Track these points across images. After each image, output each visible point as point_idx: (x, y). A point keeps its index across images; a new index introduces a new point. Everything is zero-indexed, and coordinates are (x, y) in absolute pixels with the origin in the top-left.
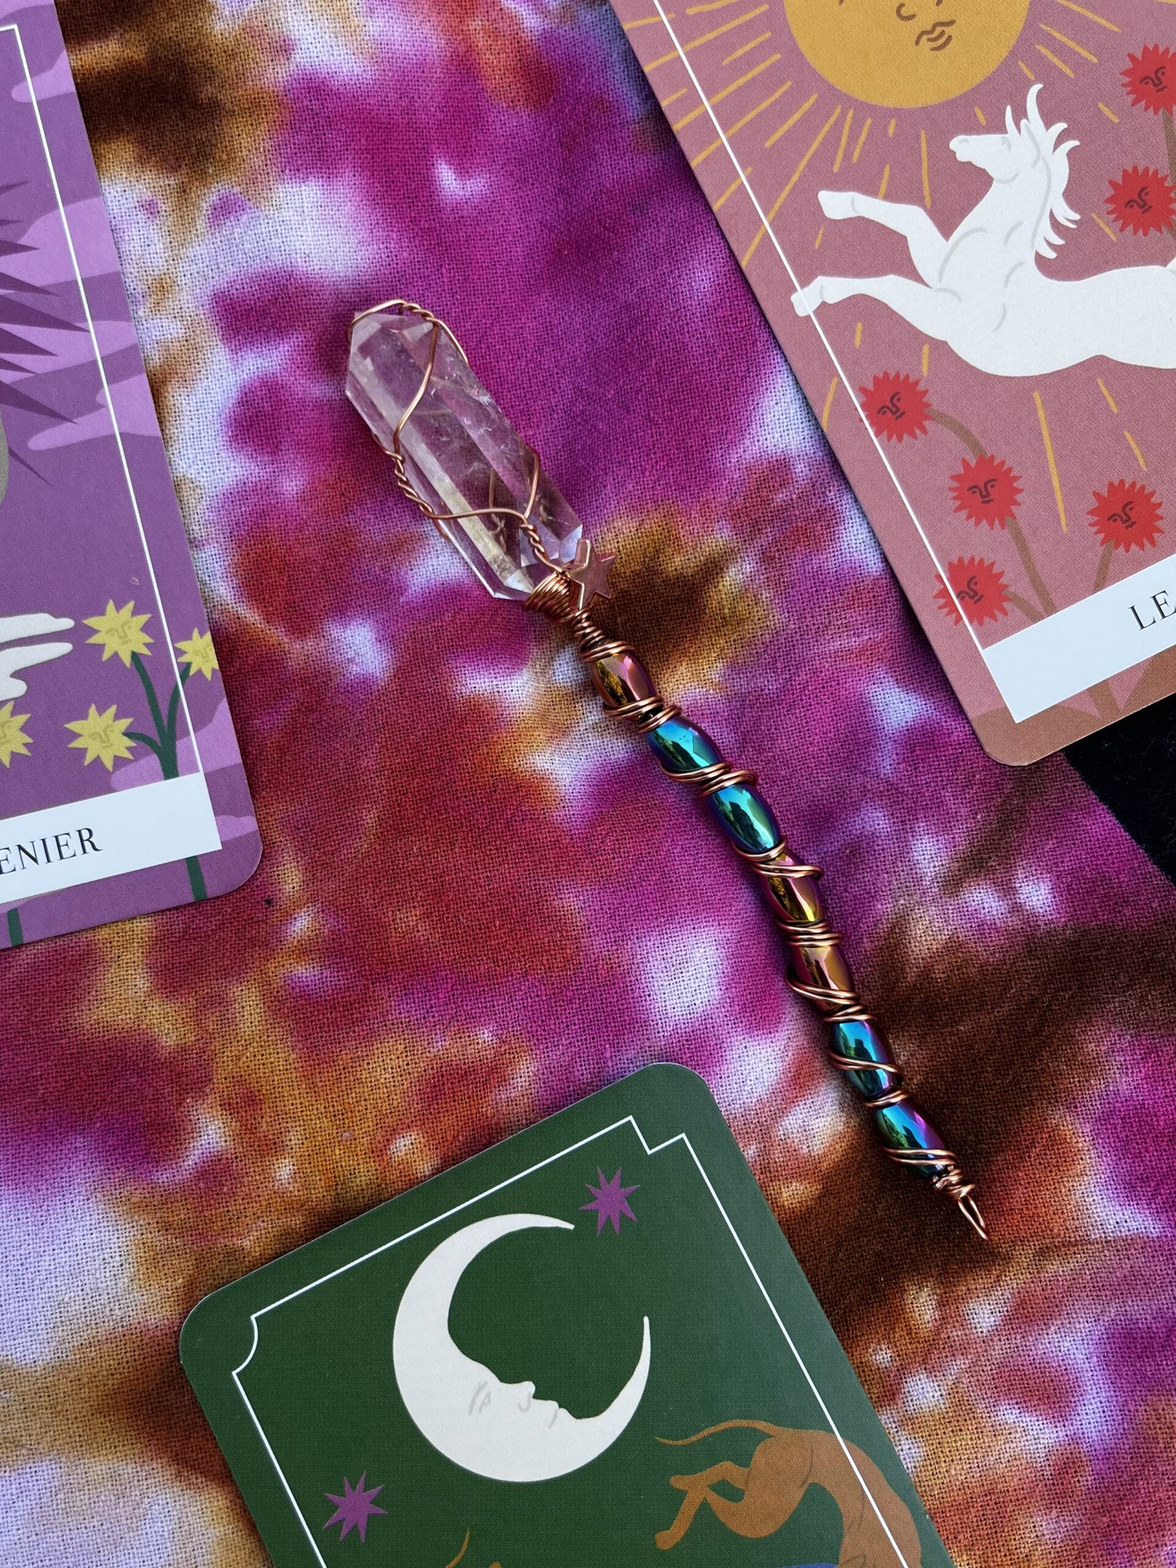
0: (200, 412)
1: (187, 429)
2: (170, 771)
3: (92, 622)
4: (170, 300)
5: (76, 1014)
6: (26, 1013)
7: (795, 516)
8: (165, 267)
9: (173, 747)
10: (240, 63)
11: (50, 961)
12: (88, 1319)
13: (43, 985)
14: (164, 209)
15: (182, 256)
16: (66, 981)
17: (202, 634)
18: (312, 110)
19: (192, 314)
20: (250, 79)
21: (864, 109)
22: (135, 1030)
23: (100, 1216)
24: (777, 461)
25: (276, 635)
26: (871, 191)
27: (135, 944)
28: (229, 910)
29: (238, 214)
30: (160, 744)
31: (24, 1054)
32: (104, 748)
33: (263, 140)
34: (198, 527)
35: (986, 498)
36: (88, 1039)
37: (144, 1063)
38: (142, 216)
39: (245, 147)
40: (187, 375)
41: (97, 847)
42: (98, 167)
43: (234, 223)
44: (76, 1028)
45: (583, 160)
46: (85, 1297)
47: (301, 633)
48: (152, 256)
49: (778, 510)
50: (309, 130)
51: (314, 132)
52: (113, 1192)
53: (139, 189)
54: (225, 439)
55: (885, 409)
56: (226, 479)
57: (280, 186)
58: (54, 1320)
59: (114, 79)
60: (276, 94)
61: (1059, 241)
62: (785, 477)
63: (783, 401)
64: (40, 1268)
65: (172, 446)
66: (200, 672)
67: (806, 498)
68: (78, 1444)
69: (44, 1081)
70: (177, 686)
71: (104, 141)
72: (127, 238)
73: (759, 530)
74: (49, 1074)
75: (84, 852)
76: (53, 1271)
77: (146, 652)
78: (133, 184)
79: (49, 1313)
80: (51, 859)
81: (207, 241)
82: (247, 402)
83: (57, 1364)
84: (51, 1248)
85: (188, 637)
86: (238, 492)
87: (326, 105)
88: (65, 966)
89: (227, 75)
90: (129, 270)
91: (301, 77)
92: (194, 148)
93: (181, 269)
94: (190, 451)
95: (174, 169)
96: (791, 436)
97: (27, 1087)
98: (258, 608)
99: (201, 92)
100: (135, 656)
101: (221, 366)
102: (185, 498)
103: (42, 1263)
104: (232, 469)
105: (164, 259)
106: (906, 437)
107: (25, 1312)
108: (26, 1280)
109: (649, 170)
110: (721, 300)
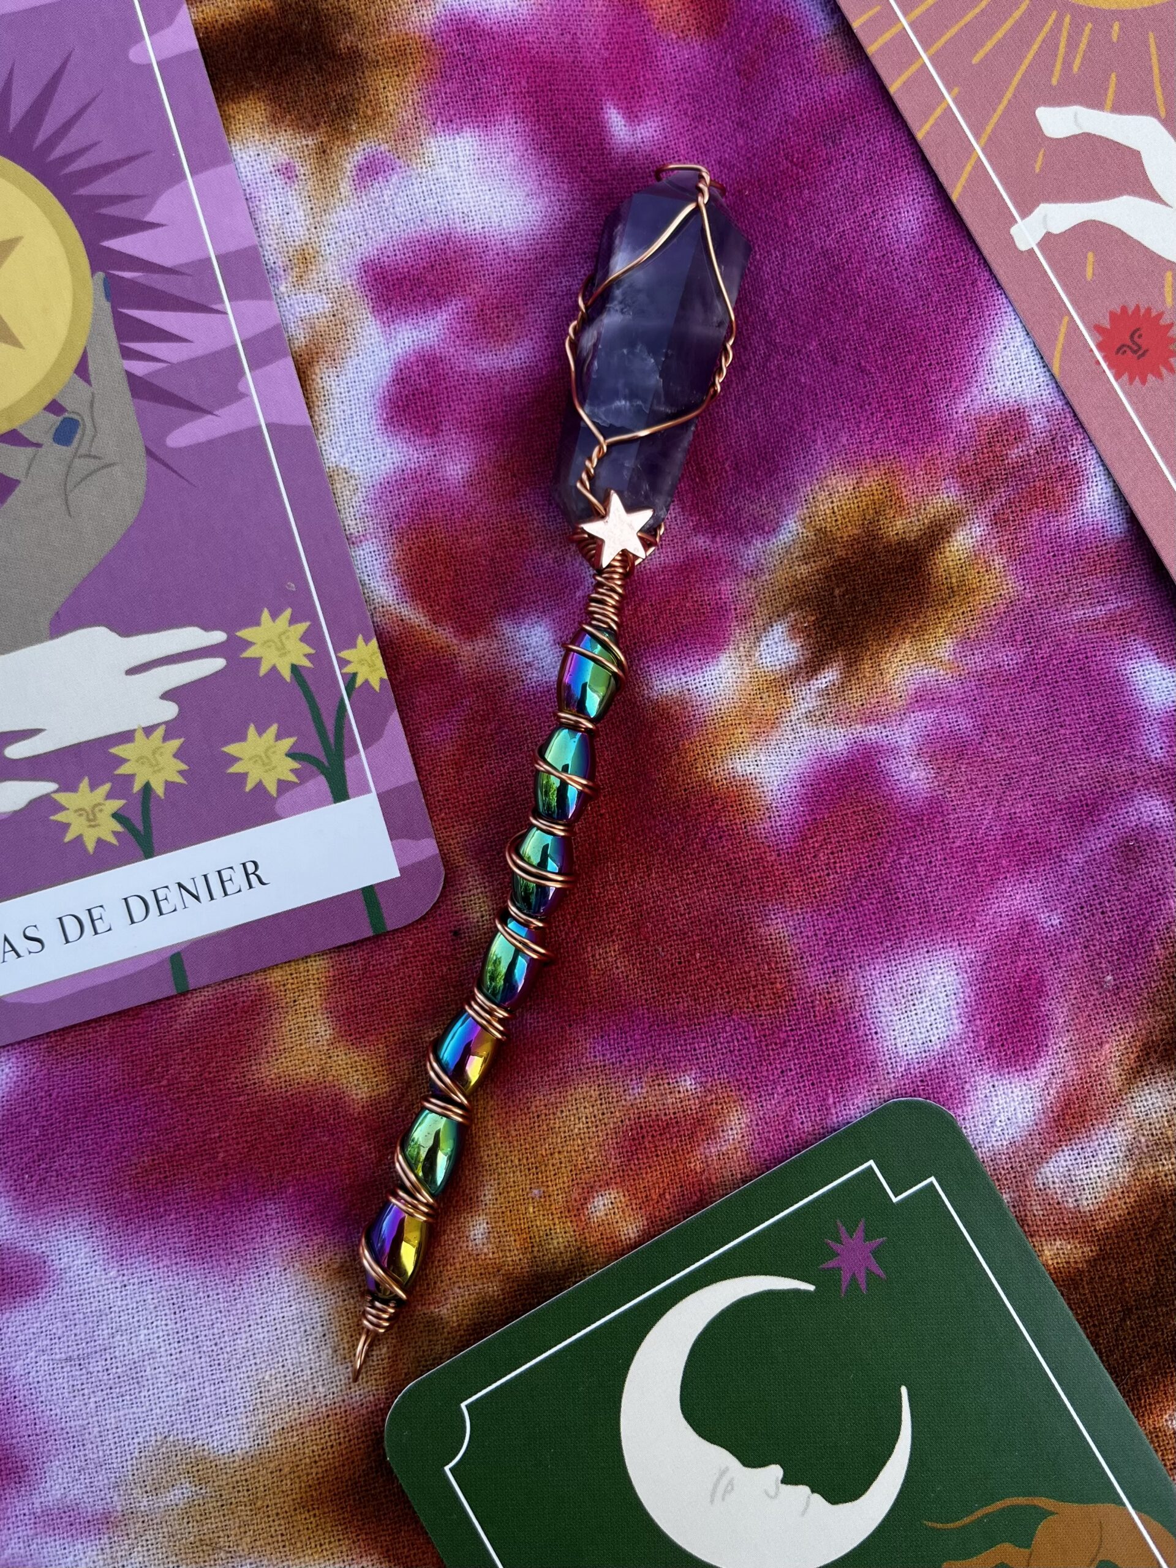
0: (351, 393)
1: (338, 413)
2: (340, 794)
3: (245, 633)
4: (314, 272)
5: (254, 1068)
6: (198, 1068)
7: (1032, 473)
8: (307, 236)
9: (342, 766)
10: (381, 6)
11: (219, 1008)
12: (289, 1398)
13: (214, 1036)
14: (302, 172)
15: (325, 223)
16: (239, 1031)
17: (367, 641)
18: (463, 54)
19: (339, 286)
20: (393, 24)
21: (1083, 13)
22: (321, 1083)
23: (299, 1286)
24: (1010, 411)
25: (444, 636)
26: (1095, 102)
27: (312, 986)
28: (411, 942)
29: (387, 174)
30: (326, 764)
31: (199, 1114)
32: (266, 771)
33: (412, 92)
34: (354, 522)
36: (270, 1095)
37: (334, 1119)
38: (279, 181)
39: (392, 101)
40: (336, 353)
41: (264, 881)
42: (227, 129)
43: (382, 184)
44: (255, 1084)
45: (763, 88)
47: (471, 633)
48: (292, 224)
49: (1013, 468)
50: (461, 76)
51: (467, 78)
52: (312, 1259)
53: (274, 152)
54: (379, 422)
55: (1125, 348)
56: (383, 467)
57: (432, 141)
58: (253, 1401)
59: (240, 31)
60: (422, 40)
62: (1020, 430)
63: (1012, 344)
64: (236, 1347)
65: (322, 433)
66: (366, 682)
67: (1044, 454)
69: (223, 1144)
70: (342, 700)
71: (232, 100)
72: (263, 207)
73: (991, 489)
74: (228, 1135)
75: (251, 887)
77: (307, 664)
78: (267, 146)
79: (249, 1394)
80: (215, 897)
81: (352, 205)
82: (402, 379)
83: (257, 1452)
84: (247, 1324)
85: (353, 645)
86: (396, 481)
87: (477, 47)
88: (236, 1013)
89: (367, 21)
90: (267, 242)
91: (449, 18)
92: (334, 103)
93: (324, 237)
94: (342, 439)
95: (312, 128)
96: (1024, 384)
97: (205, 1150)
98: (423, 607)
99: (339, 41)
100: (295, 668)
101: (373, 341)
102: (339, 491)
103: (239, 1341)
104: (389, 455)
105: (305, 228)
106: (1151, 378)
107: (222, 1396)
108: (222, 1361)
109: (839, 93)
110: (932, 240)
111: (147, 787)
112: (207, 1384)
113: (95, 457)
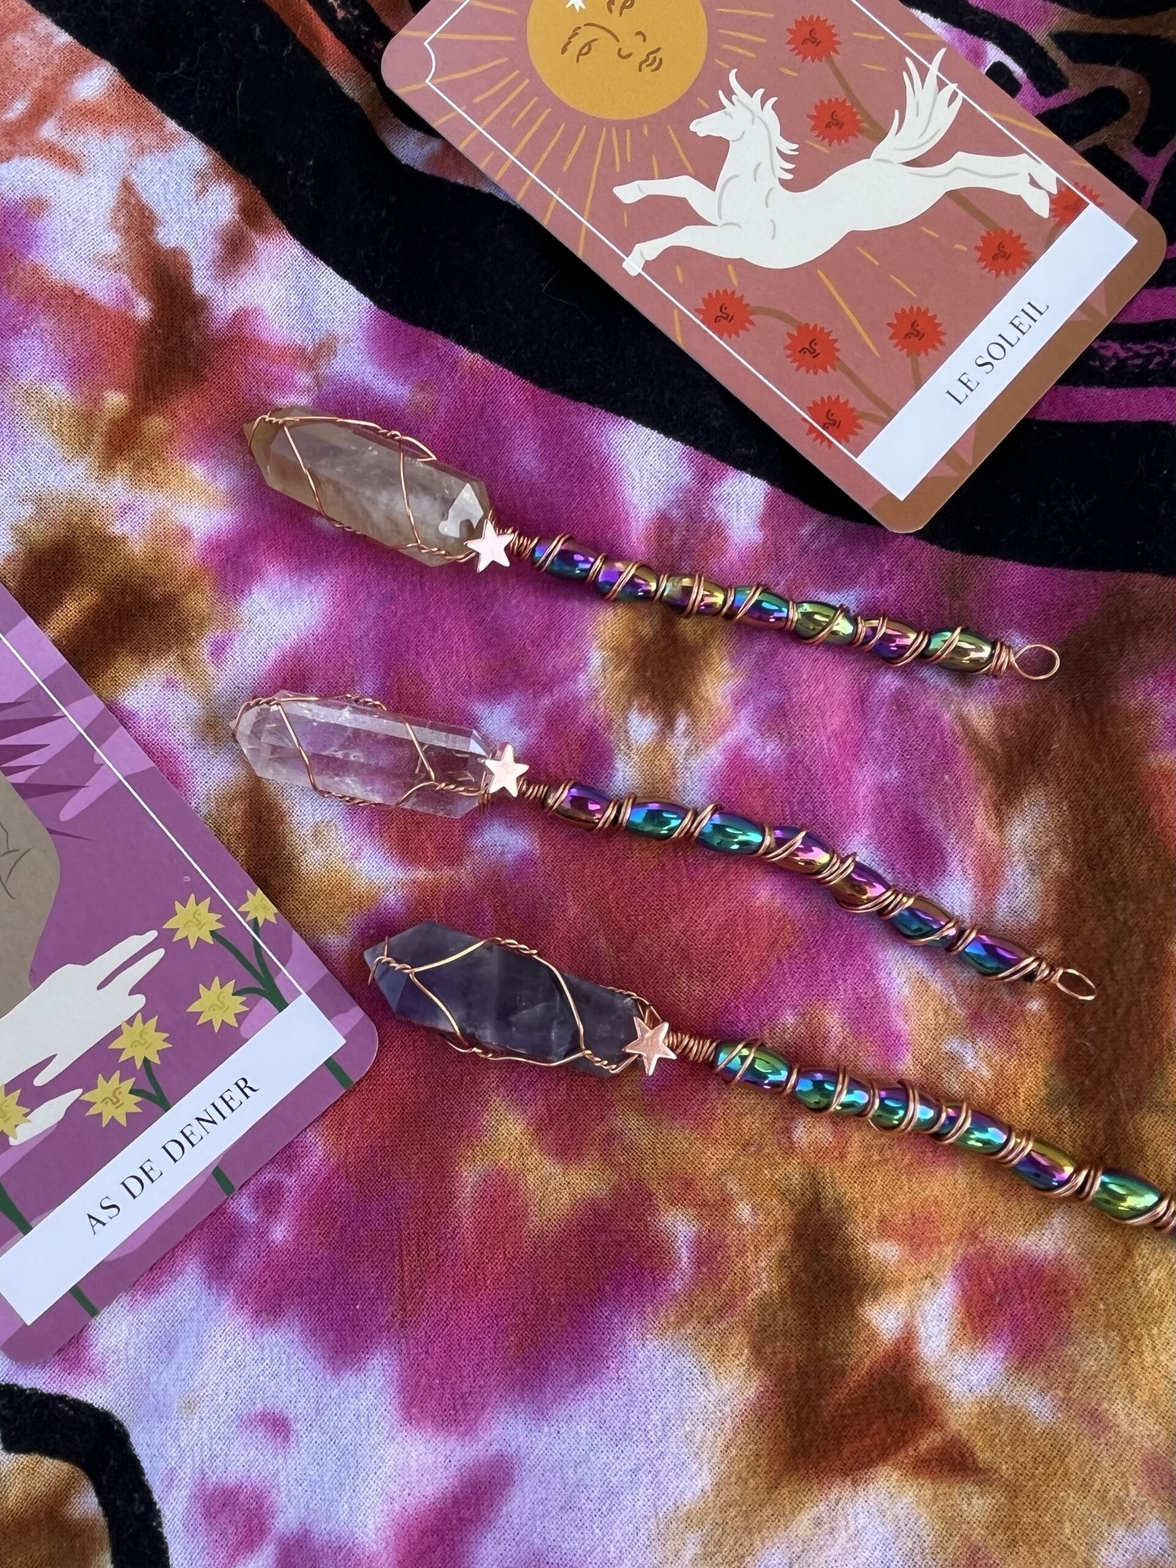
21: (622, 126)
35: (815, 354)
55: (719, 319)
61: (792, 166)
106: (741, 331)
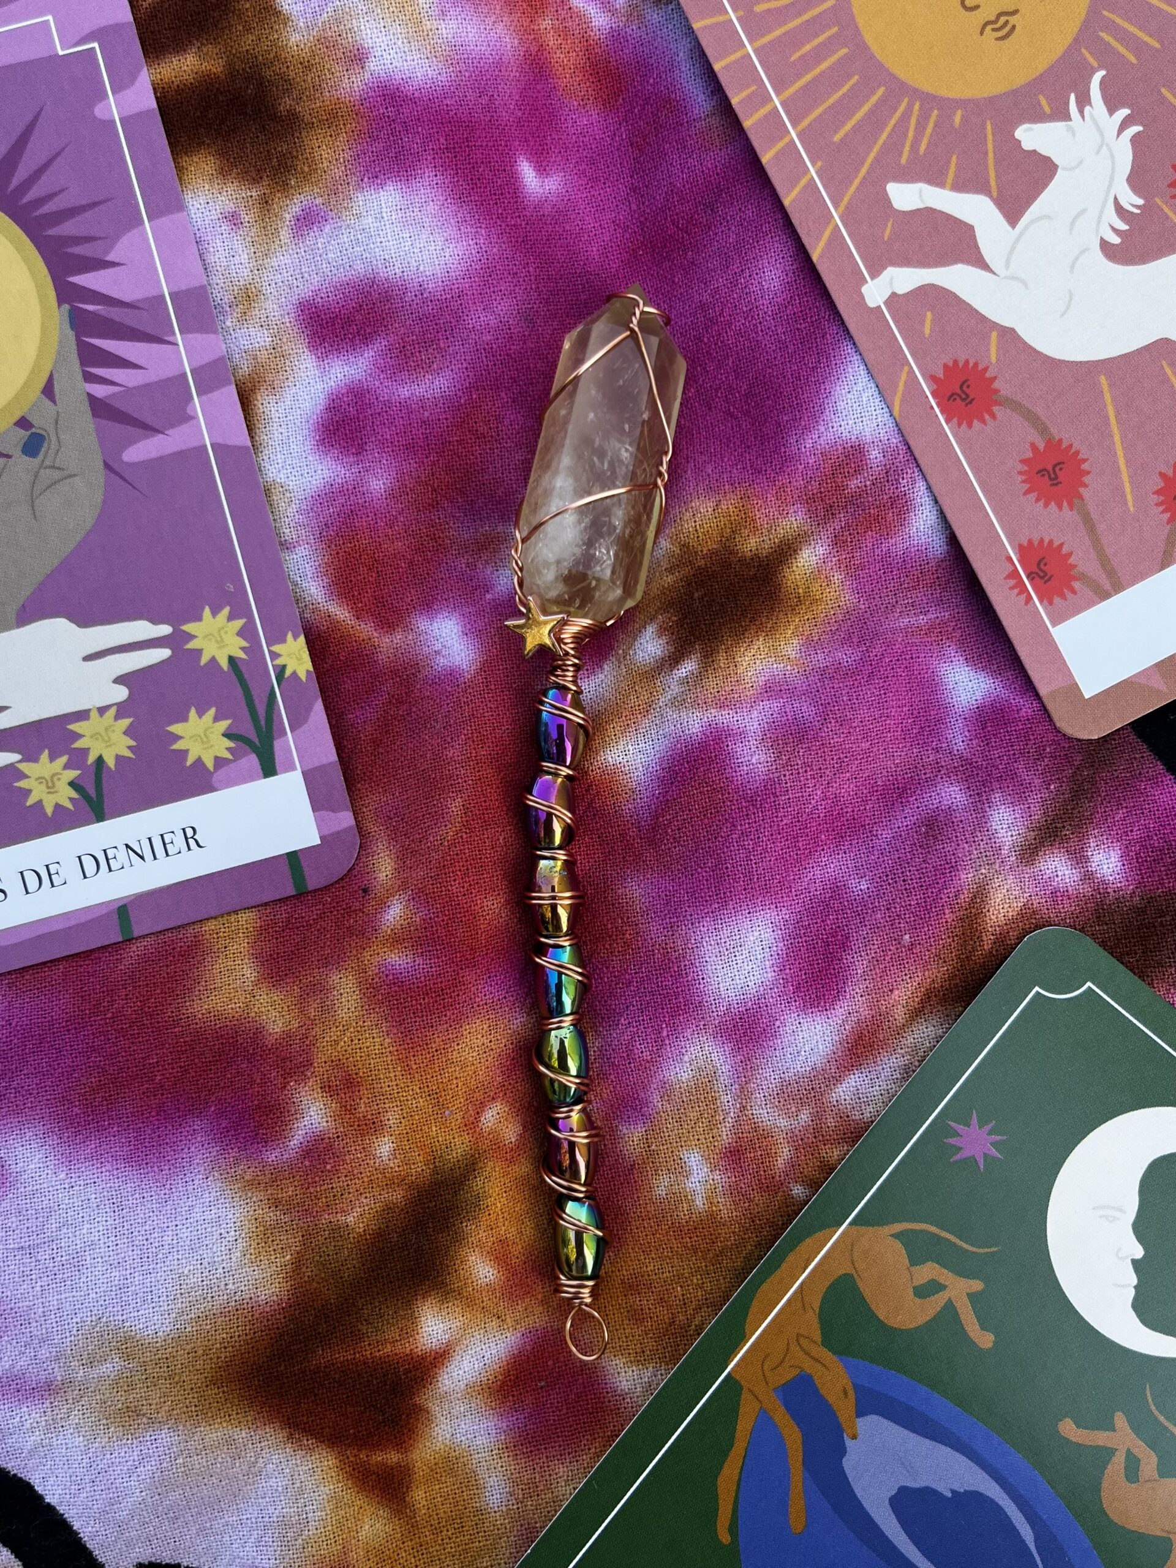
0: (288, 418)
1: (276, 435)
2: (269, 769)
3: (189, 628)
4: (257, 309)
5: (188, 1004)
6: (139, 1003)
7: (869, 502)
8: (251, 277)
9: (271, 746)
10: (317, 74)
11: (159, 952)
12: (205, 1291)
13: (154, 976)
14: (247, 220)
15: (267, 266)
16: (176, 972)
17: (296, 637)
18: (388, 117)
19: (278, 322)
20: (327, 90)
21: (929, 100)
22: (245, 1018)
23: (218, 1194)
24: (851, 447)
25: (366, 630)
27: (241, 935)
28: (329, 900)
29: (321, 224)
30: (258, 744)
31: (140, 1042)
32: (205, 749)
33: (343, 150)
34: (288, 530)
35: (1055, 480)
36: (201, 1028)
37: (254, 1049)
38: (225, 227)
39: (326, 159)
40: (275, 382)
41: (201, 844)
42: (180, 179)
43: (317, 234)
44: (188, 1017)
45: (653, 159)
46: (203, 1270)
47: (389, 627)
48: (237, 266)
49: (852, 496)
50: (386, 137)
51: (391, 138)
52: (229, 1170)
53: (222, 201)
54: (312, 443)
55: (955, 397)
56: (314, 482)
57: (359, 195)
58: (175, 1292)
59: (193, 92)
60: (352, 104)
61: (1123, 227)
62: (860, 463)
63: (856, 389)
64: (163, 1243)
65: (262, 452)
66: (294, 674)
67: (879, 485)
68: (195, 1414)
69: (160, 1068)
70: (273, 687)
71: (186, 153)
72: (212, 249)
73: (832, 514)
74: (164, 1061)
75: (189, 849)
76: (175, 1245)
77: (242, 655)
78: (215, 196)
79: (171, 1285)
80: (157, 857)
81: (291, 251)
82: (334, 408)
83: (177, 1336)
84: (174, 1223)
85: (283, 640)
86: (326, 494)
87: (402, 111)
88: (174, 957)
89: (304, 87)
90: (215, 282)
91: (376, 85)
92: (275, 160)
93: (266, 278)
94: (279, 457)
95: (256, 181)
96: (864, 423)
97: (145, 1073)
98: (348, 605)
99: (280, 104)
100: (232, 660)
101: (309, 373)
102: (276, 502)
103: (165, 1238)
104: (320, 472)
105: (249, 270)
106: (976, 423)
107: (149, 1285)
108: (150, 1255)
109: (716, 167)
110: (791, 297)
111: (100, 760)
112: (136, 1274)
113: (59, 468)
